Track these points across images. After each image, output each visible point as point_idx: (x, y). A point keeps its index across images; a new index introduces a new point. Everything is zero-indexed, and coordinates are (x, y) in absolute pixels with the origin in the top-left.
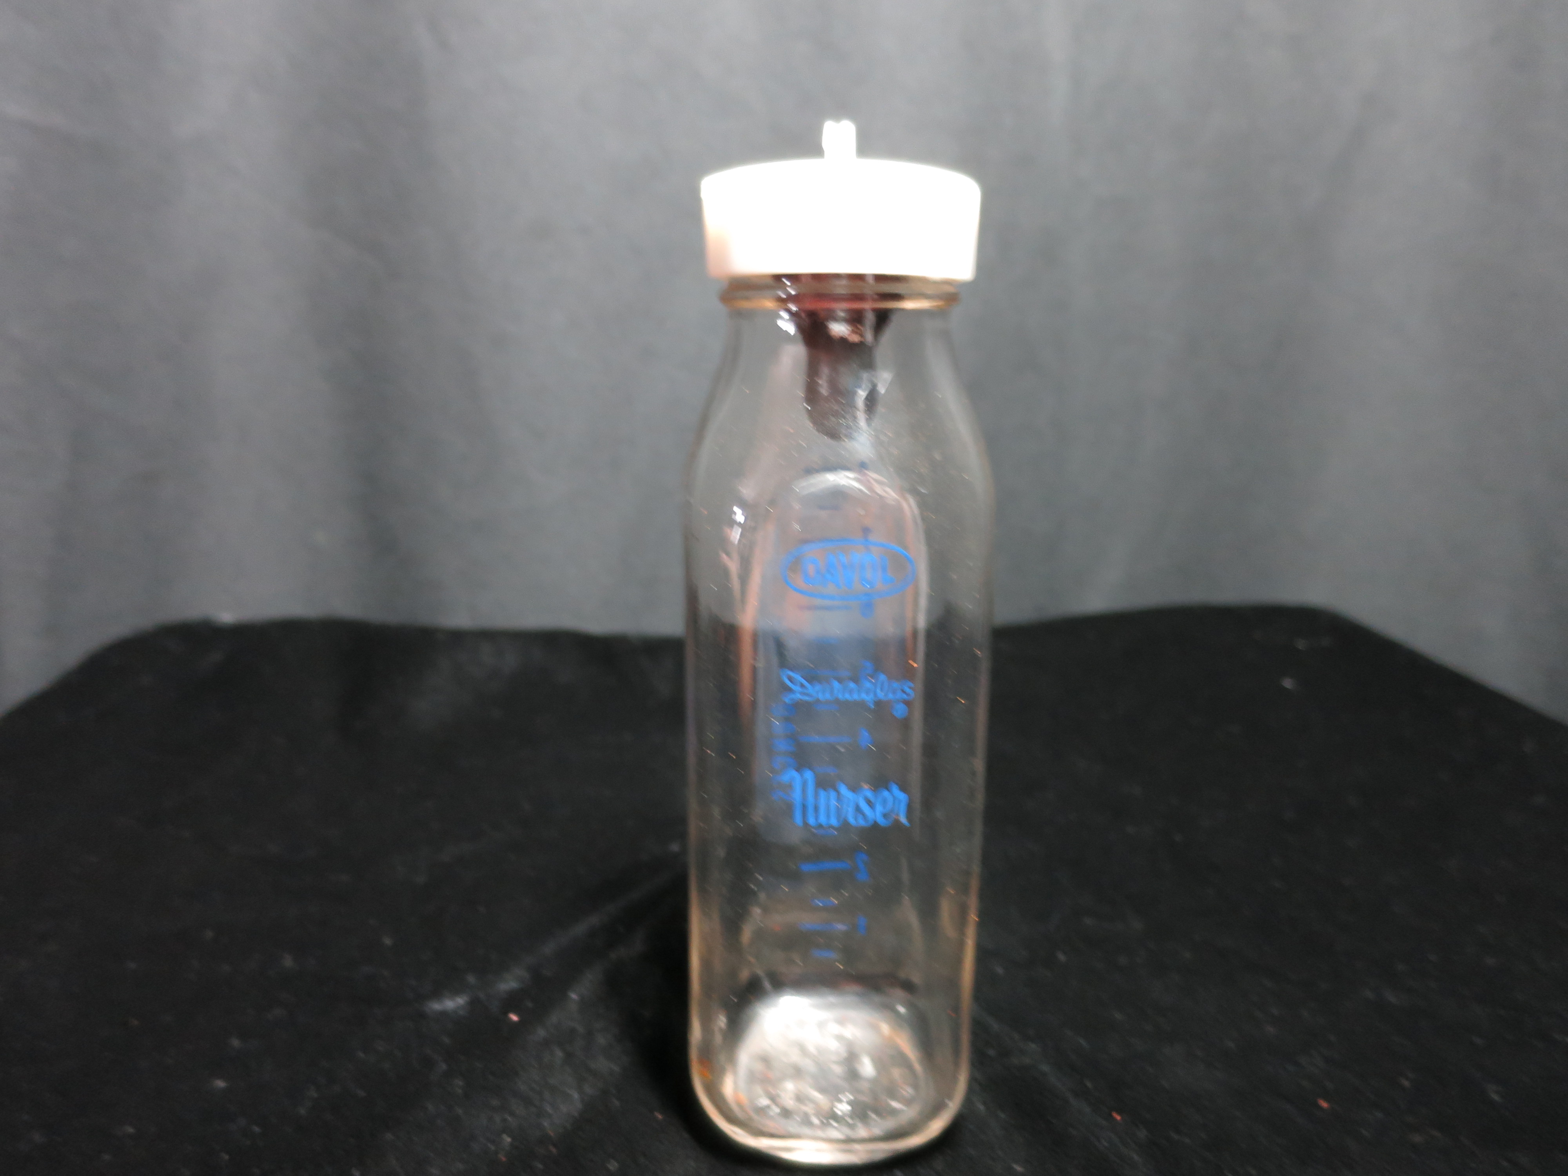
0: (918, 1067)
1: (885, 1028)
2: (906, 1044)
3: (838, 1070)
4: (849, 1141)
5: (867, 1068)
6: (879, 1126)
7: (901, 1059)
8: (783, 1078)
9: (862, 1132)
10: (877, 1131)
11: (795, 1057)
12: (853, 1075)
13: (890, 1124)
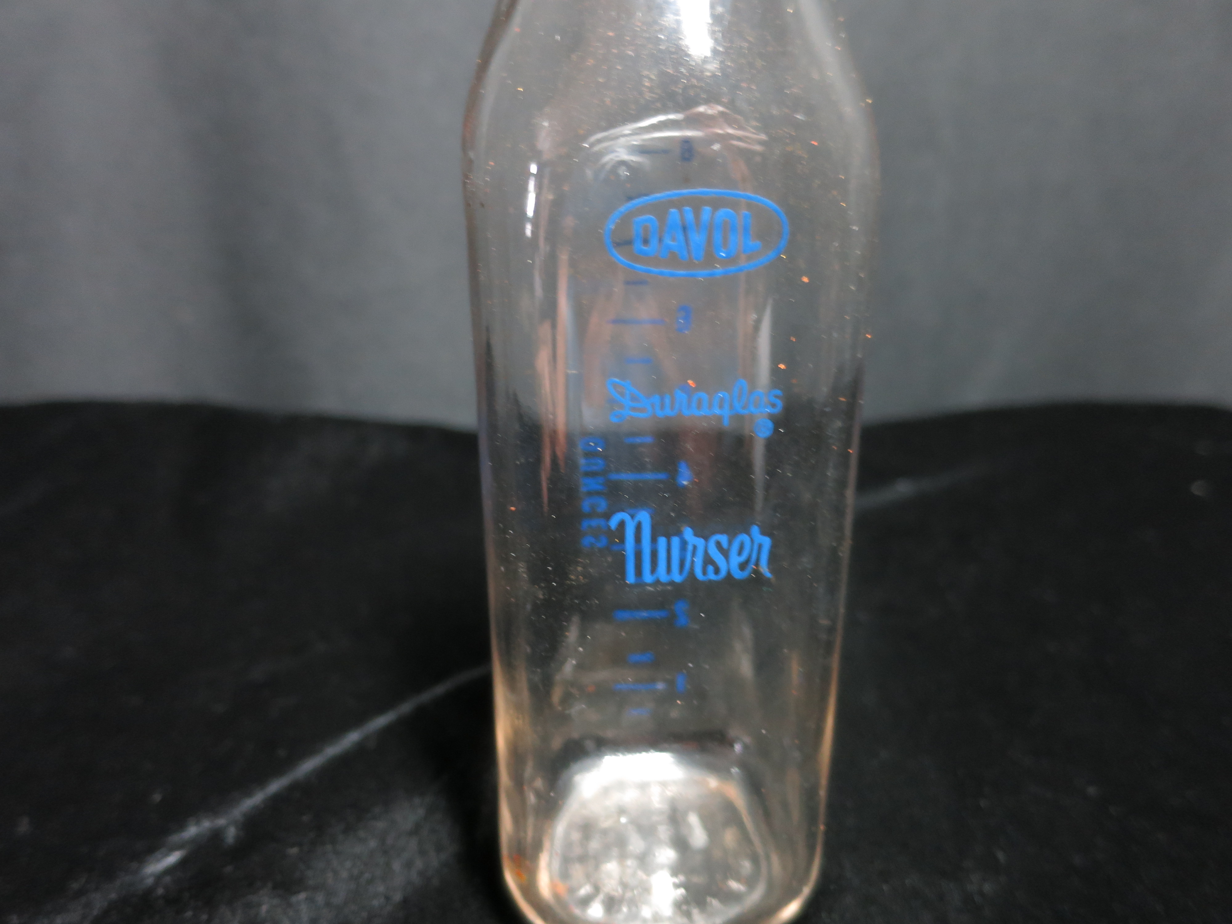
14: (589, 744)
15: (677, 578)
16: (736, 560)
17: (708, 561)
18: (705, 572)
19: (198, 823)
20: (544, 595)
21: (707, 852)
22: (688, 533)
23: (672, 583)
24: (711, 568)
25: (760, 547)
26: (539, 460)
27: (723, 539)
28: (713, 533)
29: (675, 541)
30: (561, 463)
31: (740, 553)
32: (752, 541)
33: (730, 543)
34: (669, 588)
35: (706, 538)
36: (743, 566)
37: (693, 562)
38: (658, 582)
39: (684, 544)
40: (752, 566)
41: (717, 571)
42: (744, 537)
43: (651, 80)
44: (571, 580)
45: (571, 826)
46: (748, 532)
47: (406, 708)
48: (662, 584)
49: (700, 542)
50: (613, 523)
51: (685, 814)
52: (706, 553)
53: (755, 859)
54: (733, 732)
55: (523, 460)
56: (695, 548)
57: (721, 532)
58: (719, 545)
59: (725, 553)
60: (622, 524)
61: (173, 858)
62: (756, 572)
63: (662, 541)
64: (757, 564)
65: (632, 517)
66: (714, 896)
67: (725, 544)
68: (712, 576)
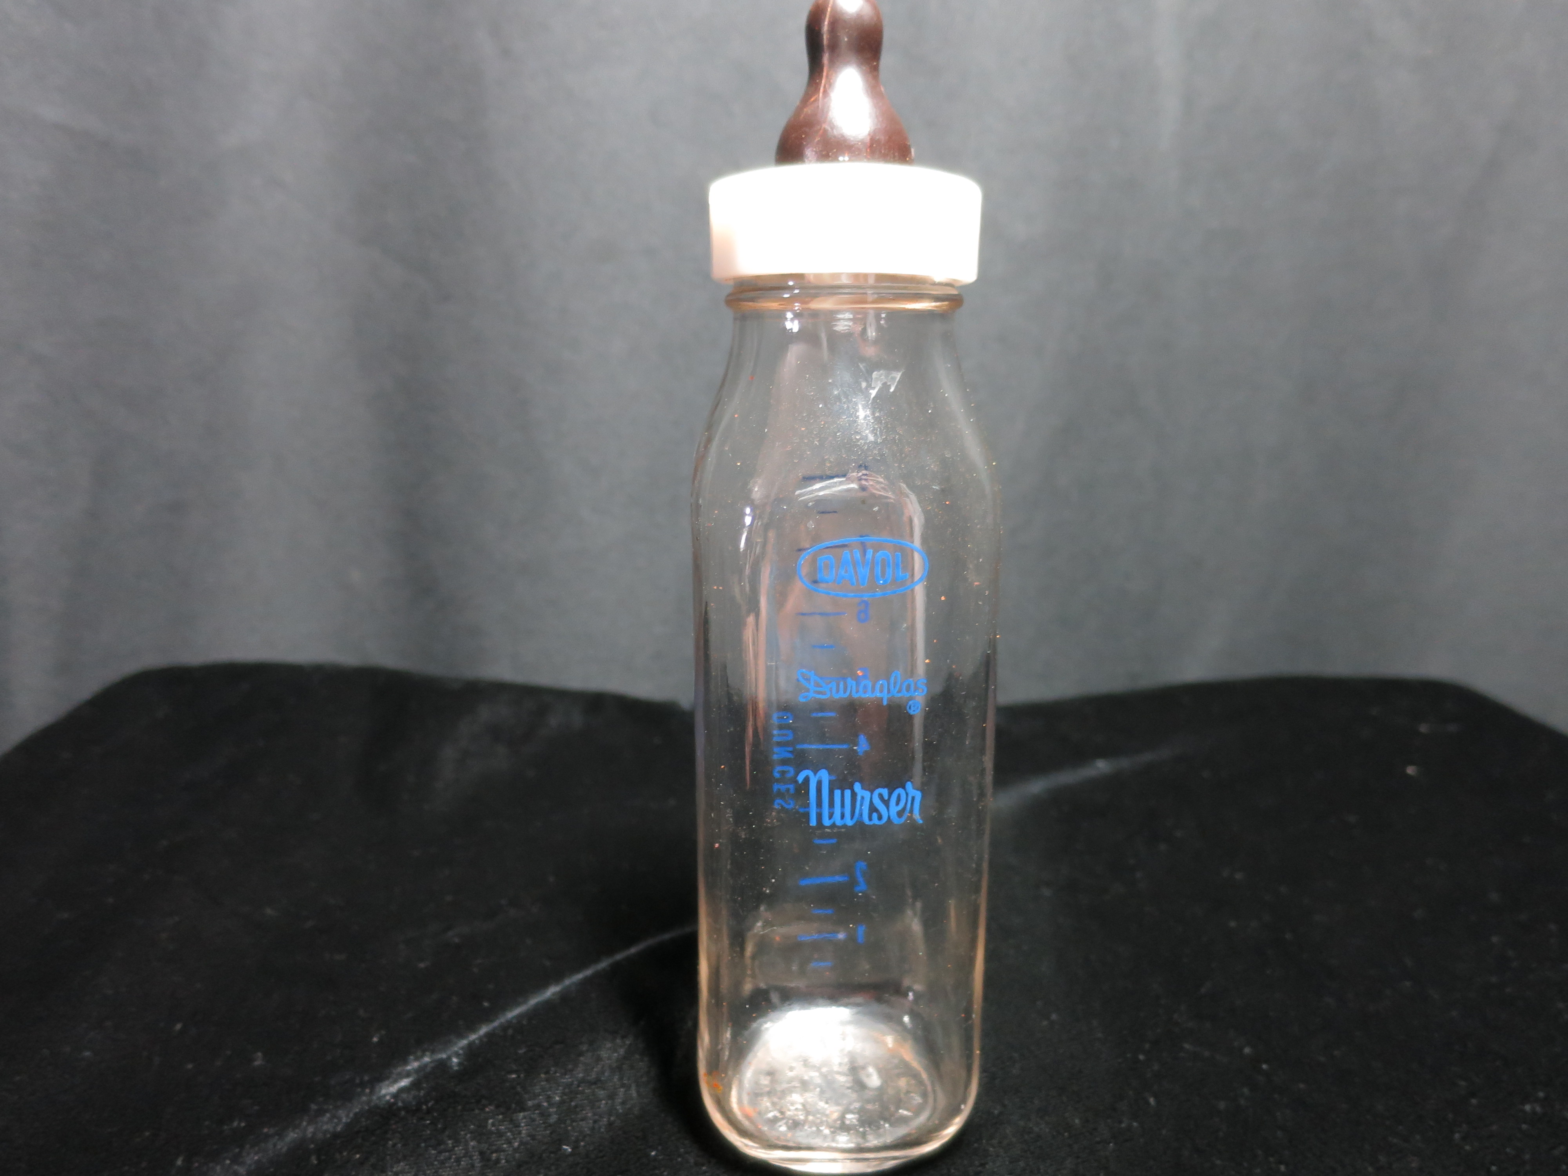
0: (924, 1076)
1: (890, 1040)
2: (910, 1055)
3: (842, 1079)
4: (860, 1150)
5: (874, 1080)
6: (890, 1133)
7: (907, 1070)
8: (790, 1091)
9: (873, 1141)
10: (889, 1139)
11: (799, 1070)
12: (860, 1085)
13: (901, 1131)
14: (775, 997)
15: (849, 822)
16: (894, 809)
17: (873, 809)
18: (870, 819)
19: (417, 1059)
20: (745, 835)
21: (881, 1090)
22: (857, 787)
23: (845, 826)
24: (875, 815)
25: (913, 799)
26: (744, 729)
27: (885, 792)
28: (877, 787)
29: (848, 793)
30: (760, 730)
31: (898, 803)
32: (907, 794)
33: (890, 794)
34: (843, 830)
35: (872, 792)
36: (900, 814)
37: (861, 810)
38: (833, 826)
39: (854, 795)
40: (907, 814)
41: (880, 818)
42: (900, 791)
43: (830, 462)
44: (767, 823)
45: (758, 1073)
46: (904, 787)
47: (603, 964)
48: (839, 827)
49: (867, 794)
50: (801, 778)
51: (864, 1068)
52: (871, 802)
53: (924, 1095)
54: (906, 982)
55: (732, 729)
56: (863, 798)
57: (884, 787)
58: (881, 796)
59: (886, 803)
60: (807, 780)
61: (404, 1083)
62: (910, 818)
63: (837, 793)
64: (911, 811)
65: (815, 774)
66: (886, 1120)
67: (886, 797)
68: (875, 821)
